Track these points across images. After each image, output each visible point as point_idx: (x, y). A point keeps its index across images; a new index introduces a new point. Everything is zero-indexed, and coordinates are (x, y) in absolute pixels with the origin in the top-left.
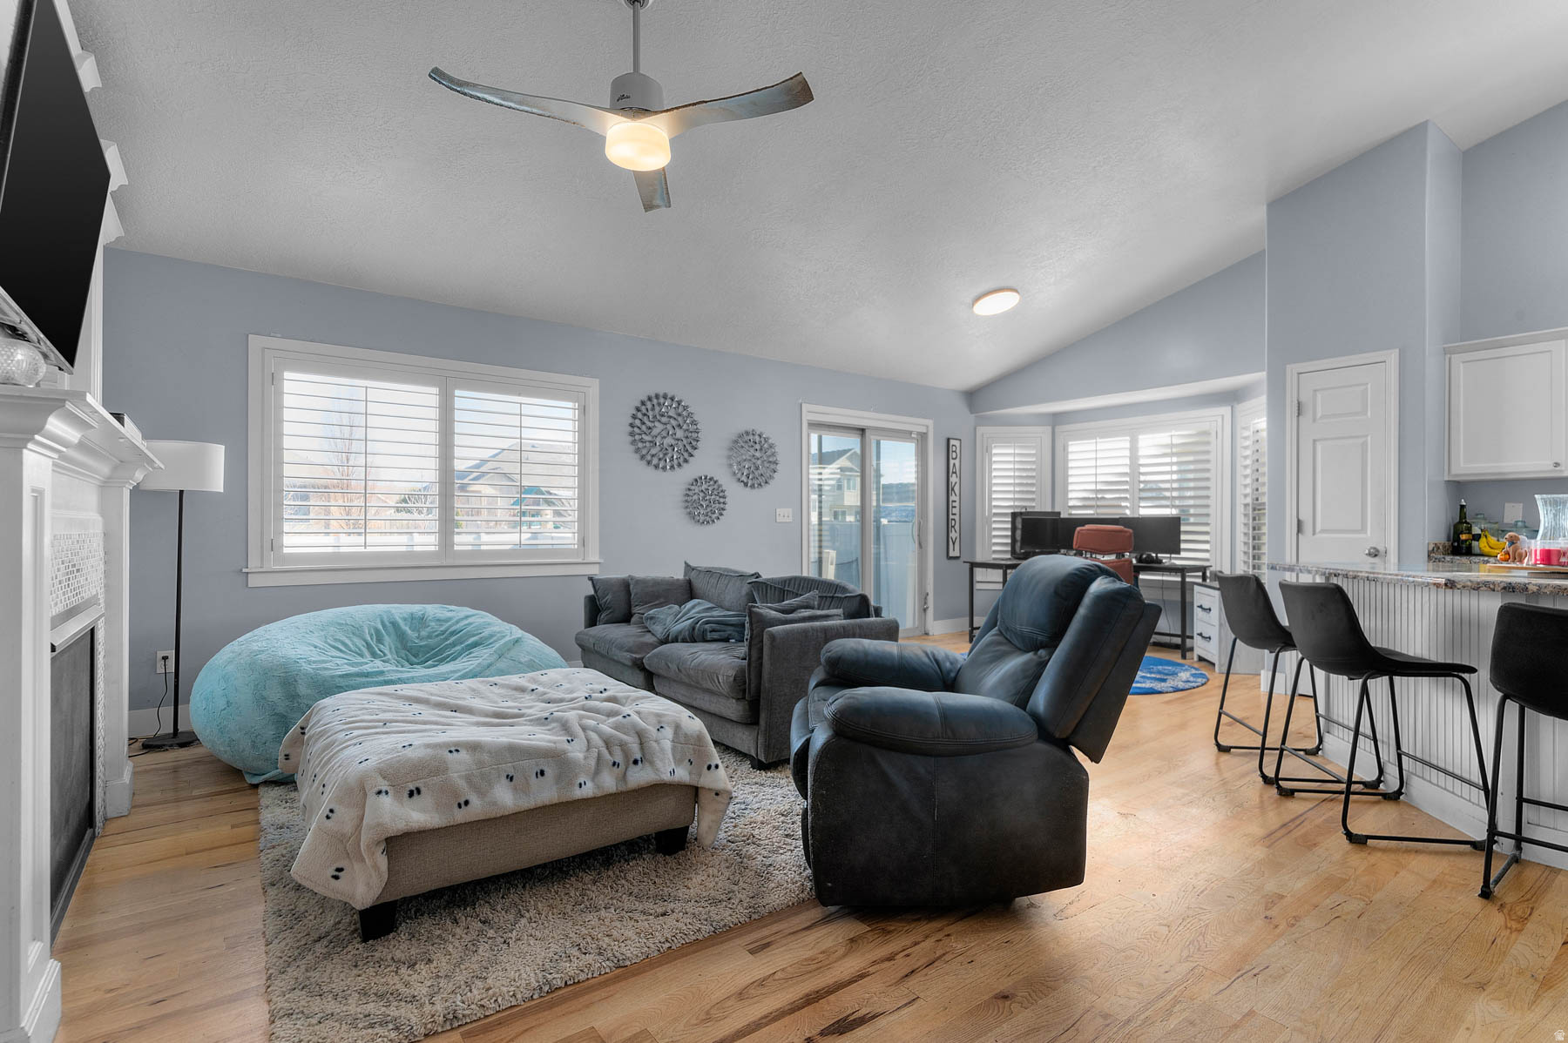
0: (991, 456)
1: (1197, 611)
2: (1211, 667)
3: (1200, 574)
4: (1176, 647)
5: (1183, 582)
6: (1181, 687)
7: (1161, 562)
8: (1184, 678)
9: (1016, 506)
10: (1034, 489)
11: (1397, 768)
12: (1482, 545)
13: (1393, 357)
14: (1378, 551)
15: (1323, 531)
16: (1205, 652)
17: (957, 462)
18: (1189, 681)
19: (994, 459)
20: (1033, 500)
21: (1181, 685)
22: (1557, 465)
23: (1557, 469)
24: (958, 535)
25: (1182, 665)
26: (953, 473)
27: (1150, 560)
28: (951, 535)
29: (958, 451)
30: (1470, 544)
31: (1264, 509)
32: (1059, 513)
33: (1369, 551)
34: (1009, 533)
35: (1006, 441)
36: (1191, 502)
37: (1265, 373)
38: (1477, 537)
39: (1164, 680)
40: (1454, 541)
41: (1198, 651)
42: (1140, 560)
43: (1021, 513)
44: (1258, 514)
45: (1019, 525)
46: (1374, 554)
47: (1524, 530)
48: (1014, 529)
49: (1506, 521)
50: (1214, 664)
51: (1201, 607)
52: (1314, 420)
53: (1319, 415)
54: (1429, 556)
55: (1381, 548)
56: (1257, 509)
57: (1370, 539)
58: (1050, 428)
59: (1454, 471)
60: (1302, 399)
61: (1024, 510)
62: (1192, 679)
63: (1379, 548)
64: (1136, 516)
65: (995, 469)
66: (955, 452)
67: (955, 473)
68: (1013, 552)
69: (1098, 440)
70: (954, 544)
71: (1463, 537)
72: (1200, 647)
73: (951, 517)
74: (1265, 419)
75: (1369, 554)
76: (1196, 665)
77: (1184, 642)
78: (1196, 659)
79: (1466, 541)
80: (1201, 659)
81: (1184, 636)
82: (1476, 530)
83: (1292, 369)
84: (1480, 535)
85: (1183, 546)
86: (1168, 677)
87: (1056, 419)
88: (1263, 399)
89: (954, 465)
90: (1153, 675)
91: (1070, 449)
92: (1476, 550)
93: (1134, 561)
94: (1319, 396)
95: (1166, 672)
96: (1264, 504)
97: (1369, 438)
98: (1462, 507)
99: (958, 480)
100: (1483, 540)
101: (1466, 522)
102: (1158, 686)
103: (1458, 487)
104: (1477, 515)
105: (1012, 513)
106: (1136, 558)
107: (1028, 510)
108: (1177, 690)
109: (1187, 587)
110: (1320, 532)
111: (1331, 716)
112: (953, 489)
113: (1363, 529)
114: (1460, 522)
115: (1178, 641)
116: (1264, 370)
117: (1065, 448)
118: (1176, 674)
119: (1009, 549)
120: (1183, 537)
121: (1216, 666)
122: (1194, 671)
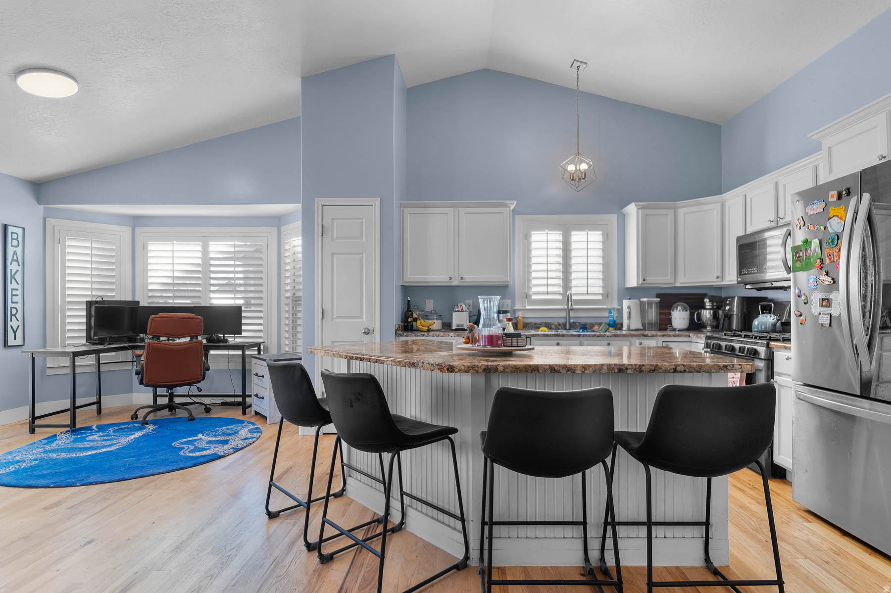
0: (64, 247)
1: (254, 378)
2: (263, 420)
3: (257, 348)
4: (239, 404)
5: (243, 356)
6: (240, 447)
7: (226, 341)
8: (243, 436)
9: (93, 296)
10: (114, 281)
11: (400, 504)
12: (418, 324)
13: (376, 202)
14: (369, 330)
15: (338, 317)
16: (260, 409)
17: (19, 250)
18: (247, 439)
19: (68, 250)
20: (112, 290)
21: (240, 443)
22: (450, 278)
23: (451, 281)
24: (20, 323)
25: (242, 422)
26: (13, 260)
27: (219, 340)
28: (10, 324)
29: (20, 239)
30: (413, 324)
31: (301, 301)
32: (138, 302)
33: (365, 331)
34: (84, 320)
35: (82, 235)
36: (252, 295)
37: (300, 205)
38: (415, 320)
39: (226, 442)
40: (405, 322)
41: (254, 408)
42: (209, 341)
43: (96, 302)
44: (296, 304)
45: (93, 312)
46: (367, 333)
47: (435, 315)
48: (89, 316)
49: (426, 310)
50: (265, 418)
51: (256, 374)
52: (332, 240)
53: (335, 236)
54: (396, 332)
55: (371, 328)
56: (296, 300)
57: (364, 322)
58: (130, 228)
59: (405, 280)
60: (325, 224)
61: (100, 299)
62: (249, 435)
63: (369, 328)
64: (207, 305)
65: (68, 260)
66: (17, 239)
67: (17, 260)
68: (88, 338)
69: (175, 242)
70: (15, 333)
71: (410, 320)
72: (256, 405)
73: (10, 305)
74: (301, 238)
75: (365, 333)
76: (253, 420)
77: (244, 400)
78: (253, 413)
79: (411, 322)
80: (257, 413)
81: (244, 396)
82: (415, 316)
83: (319, 201)
84: (417, 318)
85: (243, 328)
86: (230, 437)
87: (136, 221)
88: (299, 224)
89: (15, 253)
90: (218, 438)
91: (150, 248)
92: (415, 328)
93: (204, 341)
94: (335, 223)
95: (229, 431)
96: (301, 297)
97: (364, 254)
98: (409, 301)
99: (20, 268)
100: (418, 321)
101: (410, 311)
102: (220, 450)
103: (406, 289)
104: (415, 306)
105: (87, 301)
106: (206, 339)
107: (104, 299)
108: (237, 450)
109: (247, 360)
110: (335, 318)
111: (352, 463)
112: (13, 277)
113: (361, 317)
114: (408, 311)
115: (240, 399)
116: (300, 203)
117: (145, 247)
118: (237, 433)
119: (84, 334)
120: (243, 321)
121: (268, 419)
122: (251, 427)
